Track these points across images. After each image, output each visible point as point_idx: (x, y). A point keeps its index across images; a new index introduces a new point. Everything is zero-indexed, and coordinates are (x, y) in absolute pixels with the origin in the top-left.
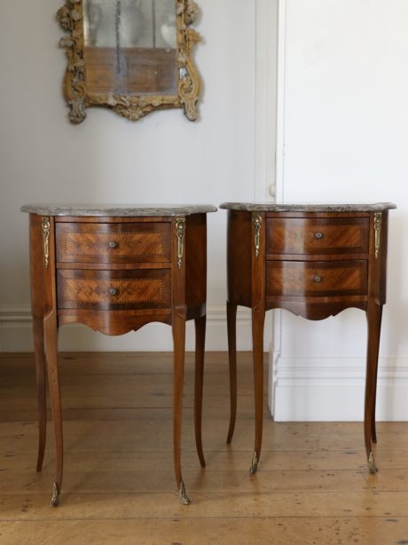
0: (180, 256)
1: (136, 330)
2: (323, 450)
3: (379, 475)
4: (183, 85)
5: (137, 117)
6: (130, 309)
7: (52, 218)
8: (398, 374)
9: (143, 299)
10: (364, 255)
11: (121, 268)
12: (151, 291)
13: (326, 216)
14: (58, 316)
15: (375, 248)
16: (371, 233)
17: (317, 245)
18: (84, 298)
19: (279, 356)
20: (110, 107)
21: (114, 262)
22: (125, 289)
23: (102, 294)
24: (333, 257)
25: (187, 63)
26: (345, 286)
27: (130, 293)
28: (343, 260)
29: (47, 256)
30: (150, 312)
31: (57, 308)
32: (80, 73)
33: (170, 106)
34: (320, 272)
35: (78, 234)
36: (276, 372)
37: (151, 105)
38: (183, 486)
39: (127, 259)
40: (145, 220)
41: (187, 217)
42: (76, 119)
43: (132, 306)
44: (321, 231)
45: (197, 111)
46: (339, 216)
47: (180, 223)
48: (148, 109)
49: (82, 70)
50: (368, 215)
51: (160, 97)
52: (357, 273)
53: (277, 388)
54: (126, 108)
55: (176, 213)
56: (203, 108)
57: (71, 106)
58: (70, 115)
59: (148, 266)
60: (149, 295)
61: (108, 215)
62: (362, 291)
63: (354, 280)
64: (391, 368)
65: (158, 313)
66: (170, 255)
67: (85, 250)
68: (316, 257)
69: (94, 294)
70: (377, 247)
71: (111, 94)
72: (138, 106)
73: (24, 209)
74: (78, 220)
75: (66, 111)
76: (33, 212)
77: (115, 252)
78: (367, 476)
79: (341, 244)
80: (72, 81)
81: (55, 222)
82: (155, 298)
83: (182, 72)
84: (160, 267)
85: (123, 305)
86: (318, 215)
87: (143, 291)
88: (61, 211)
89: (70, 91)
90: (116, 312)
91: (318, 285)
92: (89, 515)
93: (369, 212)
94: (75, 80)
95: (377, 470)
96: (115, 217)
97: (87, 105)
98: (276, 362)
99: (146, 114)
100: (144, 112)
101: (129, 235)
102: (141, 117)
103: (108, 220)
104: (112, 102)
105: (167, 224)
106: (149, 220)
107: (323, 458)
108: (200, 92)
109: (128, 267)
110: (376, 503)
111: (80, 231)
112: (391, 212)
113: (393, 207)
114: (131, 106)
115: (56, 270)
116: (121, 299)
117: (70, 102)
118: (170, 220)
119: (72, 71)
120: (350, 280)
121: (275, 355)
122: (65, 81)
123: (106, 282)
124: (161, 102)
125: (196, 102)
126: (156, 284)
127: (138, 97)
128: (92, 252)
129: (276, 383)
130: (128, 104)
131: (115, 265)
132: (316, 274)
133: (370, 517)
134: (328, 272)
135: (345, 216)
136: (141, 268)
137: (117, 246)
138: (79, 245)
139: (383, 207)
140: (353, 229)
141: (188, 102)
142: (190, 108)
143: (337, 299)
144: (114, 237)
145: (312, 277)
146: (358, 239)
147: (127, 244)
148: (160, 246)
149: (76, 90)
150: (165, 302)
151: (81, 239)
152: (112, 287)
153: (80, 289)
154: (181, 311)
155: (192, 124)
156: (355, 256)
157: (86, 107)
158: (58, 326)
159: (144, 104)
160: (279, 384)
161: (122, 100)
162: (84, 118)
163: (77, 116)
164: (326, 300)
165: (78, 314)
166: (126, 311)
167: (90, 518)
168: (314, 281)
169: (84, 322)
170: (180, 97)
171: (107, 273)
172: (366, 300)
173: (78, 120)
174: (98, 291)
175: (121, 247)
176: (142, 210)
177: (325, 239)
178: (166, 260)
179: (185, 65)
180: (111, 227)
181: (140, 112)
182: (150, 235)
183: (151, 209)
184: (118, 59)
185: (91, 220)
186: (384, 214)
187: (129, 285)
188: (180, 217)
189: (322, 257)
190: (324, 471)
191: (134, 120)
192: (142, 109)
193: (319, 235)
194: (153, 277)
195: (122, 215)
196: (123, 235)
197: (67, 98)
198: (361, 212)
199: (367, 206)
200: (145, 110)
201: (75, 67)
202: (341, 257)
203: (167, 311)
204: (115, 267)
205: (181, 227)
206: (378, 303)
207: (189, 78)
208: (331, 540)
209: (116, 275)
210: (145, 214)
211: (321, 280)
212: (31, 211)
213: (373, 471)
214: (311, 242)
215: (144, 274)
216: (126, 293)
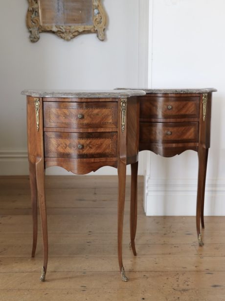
0: (123, 124)
1: (94, 171)
2: (173, 232)
3: (205, 247)
4: (96, 19)
5: (69, 38)
6: (91, 158)
7: (41, 99)
8: (218, 189)
9: (99, 151)
10: (197, 119)
11: (85, 132)
12: (104, 146)
13: (174, 95)
14: (45, 162)
15: (203, 115)
16: (201, 106)
17: (169, 113)
18: (61, 150)
19: (149, 178)
20: (53, 32)
21: (81, 128)
22: (88, 145)
23: (73, 148)
24: (179, 120)
25: (98, 6)
26: (185, 137)
27: (91, 148)
28: (183, 122)
29: (38, 123)
30: (103, 159)
31: (44, 157)
32: (36, 12)
33: (89, 32)
34: (171, 129)
35: (57, 109)
36: (147, 187)
37: (78, 31)
38: (124, 269)
39: (89, 126)
40: (101, 100)
41: (128, 98)
42: (34, 40)
43: (92, 156)
44: (171, 104)
45: (105, 35)
46: (182, 96)
47: (124, 102)
48: (76, 34)
49: (37, 10)
50: (199, 95)
51: (83, 27)
52: (192, 130)
53: (148, 197)
54: (63, 33)
55: (121, 95)
56: (108, 33)
57: (31, 32)
58: (30, 37)
59: (102, 130)
60: (103, 149)
61: (77, 97)
62: (195, 140)
63: (190, 134)
64: (214, 185)
65: (108, 160)
66: (116, 123)
67: (62, 119)
68: (168, 120)
69: (68, 147)
70: (204, 114)
71: (54, 25)
72: (70, 32)
73: (23, 93)
74: (58, 100)
75: (28, 34)
76: (29, 95)
77: (82, 121)
78: (198, 247)
79: (183, 112)
80: (31, 17)
81: (43, 102)
82: (107, 151)
83: (96, 11)
84: (110, 131)
85: (86, 155)
86: (170, 95)
87: (99, 146)
88: (48, 94)
89: (30, 22)
90: (82, 159)
91: (169, 137)
92: (34, 270)
93: (200, 93)
94: (33, 16)
95: (203, 244)
96: (82, 98)
97: (40, 31)
98: (148, 181)
99: (75, 36)
100: (73, 35)
101: (91, 110)
102: (71, 38)
103: (77, 100)
104: (54, 29)
105: (115, 103)
106: (103, 100)
107: (173, 237)
108: (106, 24)
109: (90, 130)
110: (201, 263)
111: (59, 107)
112: (213, 94)
113: (215, 91)
114: (66, 31)
115: (44, 132)
116: (85, 152)
117: (30, 30)
118: (117, 100)
119: (31, 11)
120: (188, 134)
121: (147, 178)
122: (27, 17)
123: (75, 140)
124: (84, 30)
125: (104, 30)
126: (107, 142)
127: (70, 26)
128: (67, 121)
129: (147, 194)
130: (64, 31)
131: (81, 129)
132: (168, 130)
133: (197, 271)
134: (175, 129)
135: (185, 95)
136: (98, 131)
137: (83, 117)
138: (58, 116)
139: (208, 91)
140: (190, 103)
141: (100, 30)
142: (101, 33)
143: (180, 145)
144: (81, 111)
145: (166, 132)
146: (193, 110)
147: (89, 116)
148: (111, 117)
149: (34, 22)
150: (113, 153)
151: (59, 112)
152: (79, 143)
153: (59, 145)
154: (123, 159)
155: (102, 43)
156: (192, 120)
157: (40, 33)
158: (45, 168)
159: (74, 31)
160: (149, 194)
161: (60, 28)
162: (39, 39)
163: (35, 38)
164: (174, 145)
165: (58, 161)
166: (88, 159)
167: (35, 271)
168: (167, 134)
169: (61, 166)
170: (94, 27)
171: (76, 135)
172: (197, 145)
173: (35, 40)
174: (70, 146)
175: (85, 118)
176: (99, 94)
177: (174, 109)
178: (115, 127)
179: (97, 7)
180: (79, 105)
181: (71, 36)
182: (104, 110)
183: (105, 93)
184: (58, 3)
185: (66, 100)
186: (209, 95)
187: (90, 142)
188: (124, 98)
189: (172, 120)
190: (173, 245)
191: (68, 40)
192: (72, 33)
193: (170, 107)
194: (105, 138)
195: (86, 97)
196: (87, 110)
197: (28, 27)
198: (195, 93)
199: (198, 90)
200: (74, 34)
201: (33, 8)
202: (183, 120)
203: (115, 159)
204: (81, 131)
205: (124, 105)
206: (205, 147)
207: (100, 15)
208: (173, 285)
209: (82, 136)
210: (101, 96)
211: (171, 134)
212: (28, 94)
213: (201, 245)
214: (165, 111)
215: (100, 135)
216: (88, 148)
